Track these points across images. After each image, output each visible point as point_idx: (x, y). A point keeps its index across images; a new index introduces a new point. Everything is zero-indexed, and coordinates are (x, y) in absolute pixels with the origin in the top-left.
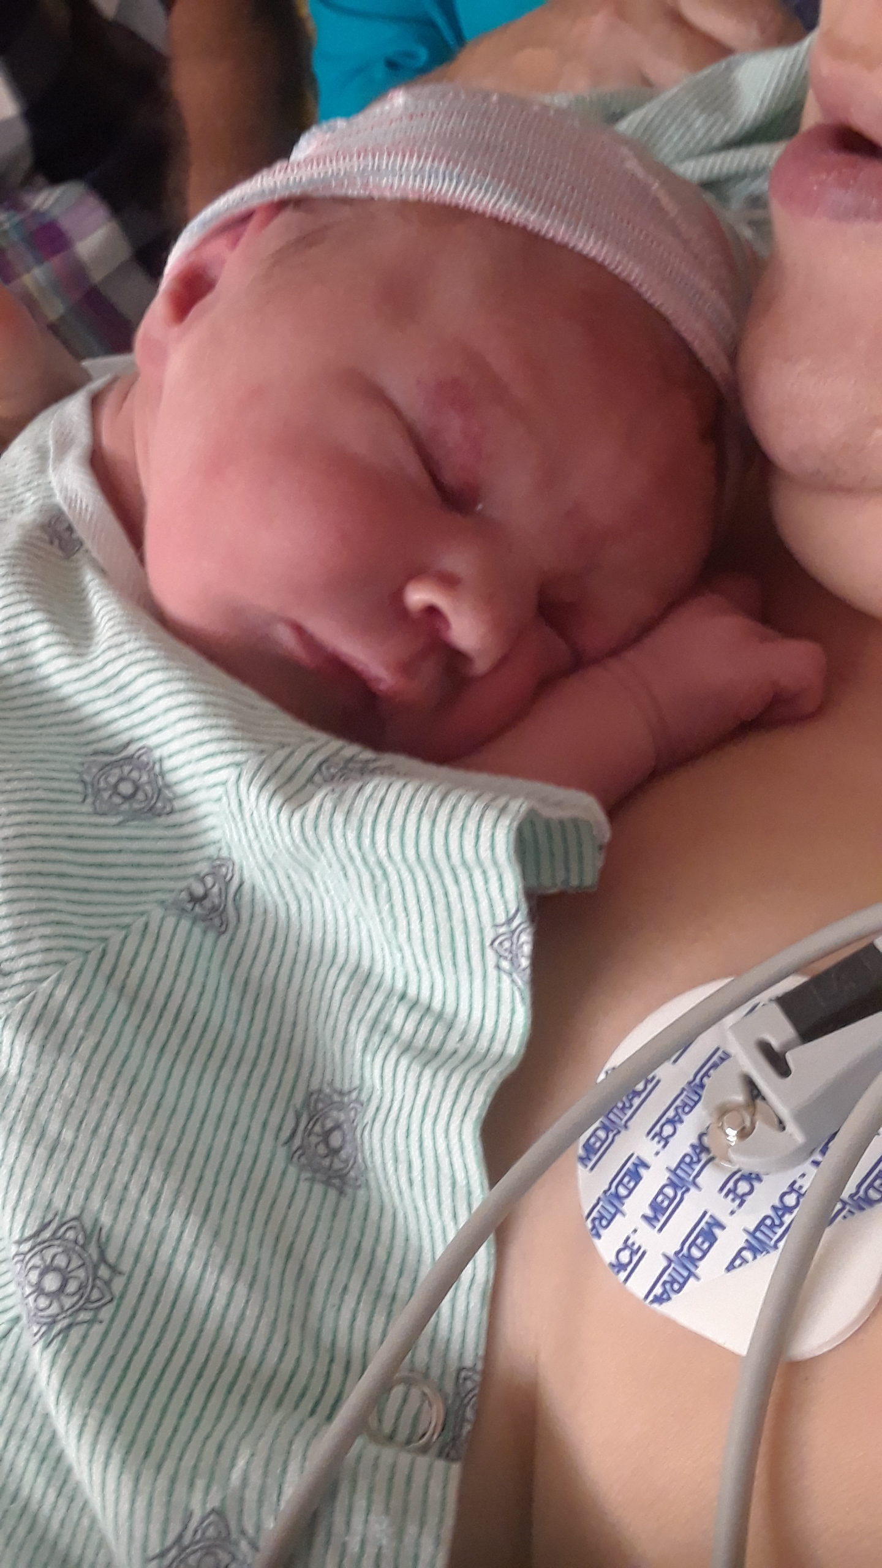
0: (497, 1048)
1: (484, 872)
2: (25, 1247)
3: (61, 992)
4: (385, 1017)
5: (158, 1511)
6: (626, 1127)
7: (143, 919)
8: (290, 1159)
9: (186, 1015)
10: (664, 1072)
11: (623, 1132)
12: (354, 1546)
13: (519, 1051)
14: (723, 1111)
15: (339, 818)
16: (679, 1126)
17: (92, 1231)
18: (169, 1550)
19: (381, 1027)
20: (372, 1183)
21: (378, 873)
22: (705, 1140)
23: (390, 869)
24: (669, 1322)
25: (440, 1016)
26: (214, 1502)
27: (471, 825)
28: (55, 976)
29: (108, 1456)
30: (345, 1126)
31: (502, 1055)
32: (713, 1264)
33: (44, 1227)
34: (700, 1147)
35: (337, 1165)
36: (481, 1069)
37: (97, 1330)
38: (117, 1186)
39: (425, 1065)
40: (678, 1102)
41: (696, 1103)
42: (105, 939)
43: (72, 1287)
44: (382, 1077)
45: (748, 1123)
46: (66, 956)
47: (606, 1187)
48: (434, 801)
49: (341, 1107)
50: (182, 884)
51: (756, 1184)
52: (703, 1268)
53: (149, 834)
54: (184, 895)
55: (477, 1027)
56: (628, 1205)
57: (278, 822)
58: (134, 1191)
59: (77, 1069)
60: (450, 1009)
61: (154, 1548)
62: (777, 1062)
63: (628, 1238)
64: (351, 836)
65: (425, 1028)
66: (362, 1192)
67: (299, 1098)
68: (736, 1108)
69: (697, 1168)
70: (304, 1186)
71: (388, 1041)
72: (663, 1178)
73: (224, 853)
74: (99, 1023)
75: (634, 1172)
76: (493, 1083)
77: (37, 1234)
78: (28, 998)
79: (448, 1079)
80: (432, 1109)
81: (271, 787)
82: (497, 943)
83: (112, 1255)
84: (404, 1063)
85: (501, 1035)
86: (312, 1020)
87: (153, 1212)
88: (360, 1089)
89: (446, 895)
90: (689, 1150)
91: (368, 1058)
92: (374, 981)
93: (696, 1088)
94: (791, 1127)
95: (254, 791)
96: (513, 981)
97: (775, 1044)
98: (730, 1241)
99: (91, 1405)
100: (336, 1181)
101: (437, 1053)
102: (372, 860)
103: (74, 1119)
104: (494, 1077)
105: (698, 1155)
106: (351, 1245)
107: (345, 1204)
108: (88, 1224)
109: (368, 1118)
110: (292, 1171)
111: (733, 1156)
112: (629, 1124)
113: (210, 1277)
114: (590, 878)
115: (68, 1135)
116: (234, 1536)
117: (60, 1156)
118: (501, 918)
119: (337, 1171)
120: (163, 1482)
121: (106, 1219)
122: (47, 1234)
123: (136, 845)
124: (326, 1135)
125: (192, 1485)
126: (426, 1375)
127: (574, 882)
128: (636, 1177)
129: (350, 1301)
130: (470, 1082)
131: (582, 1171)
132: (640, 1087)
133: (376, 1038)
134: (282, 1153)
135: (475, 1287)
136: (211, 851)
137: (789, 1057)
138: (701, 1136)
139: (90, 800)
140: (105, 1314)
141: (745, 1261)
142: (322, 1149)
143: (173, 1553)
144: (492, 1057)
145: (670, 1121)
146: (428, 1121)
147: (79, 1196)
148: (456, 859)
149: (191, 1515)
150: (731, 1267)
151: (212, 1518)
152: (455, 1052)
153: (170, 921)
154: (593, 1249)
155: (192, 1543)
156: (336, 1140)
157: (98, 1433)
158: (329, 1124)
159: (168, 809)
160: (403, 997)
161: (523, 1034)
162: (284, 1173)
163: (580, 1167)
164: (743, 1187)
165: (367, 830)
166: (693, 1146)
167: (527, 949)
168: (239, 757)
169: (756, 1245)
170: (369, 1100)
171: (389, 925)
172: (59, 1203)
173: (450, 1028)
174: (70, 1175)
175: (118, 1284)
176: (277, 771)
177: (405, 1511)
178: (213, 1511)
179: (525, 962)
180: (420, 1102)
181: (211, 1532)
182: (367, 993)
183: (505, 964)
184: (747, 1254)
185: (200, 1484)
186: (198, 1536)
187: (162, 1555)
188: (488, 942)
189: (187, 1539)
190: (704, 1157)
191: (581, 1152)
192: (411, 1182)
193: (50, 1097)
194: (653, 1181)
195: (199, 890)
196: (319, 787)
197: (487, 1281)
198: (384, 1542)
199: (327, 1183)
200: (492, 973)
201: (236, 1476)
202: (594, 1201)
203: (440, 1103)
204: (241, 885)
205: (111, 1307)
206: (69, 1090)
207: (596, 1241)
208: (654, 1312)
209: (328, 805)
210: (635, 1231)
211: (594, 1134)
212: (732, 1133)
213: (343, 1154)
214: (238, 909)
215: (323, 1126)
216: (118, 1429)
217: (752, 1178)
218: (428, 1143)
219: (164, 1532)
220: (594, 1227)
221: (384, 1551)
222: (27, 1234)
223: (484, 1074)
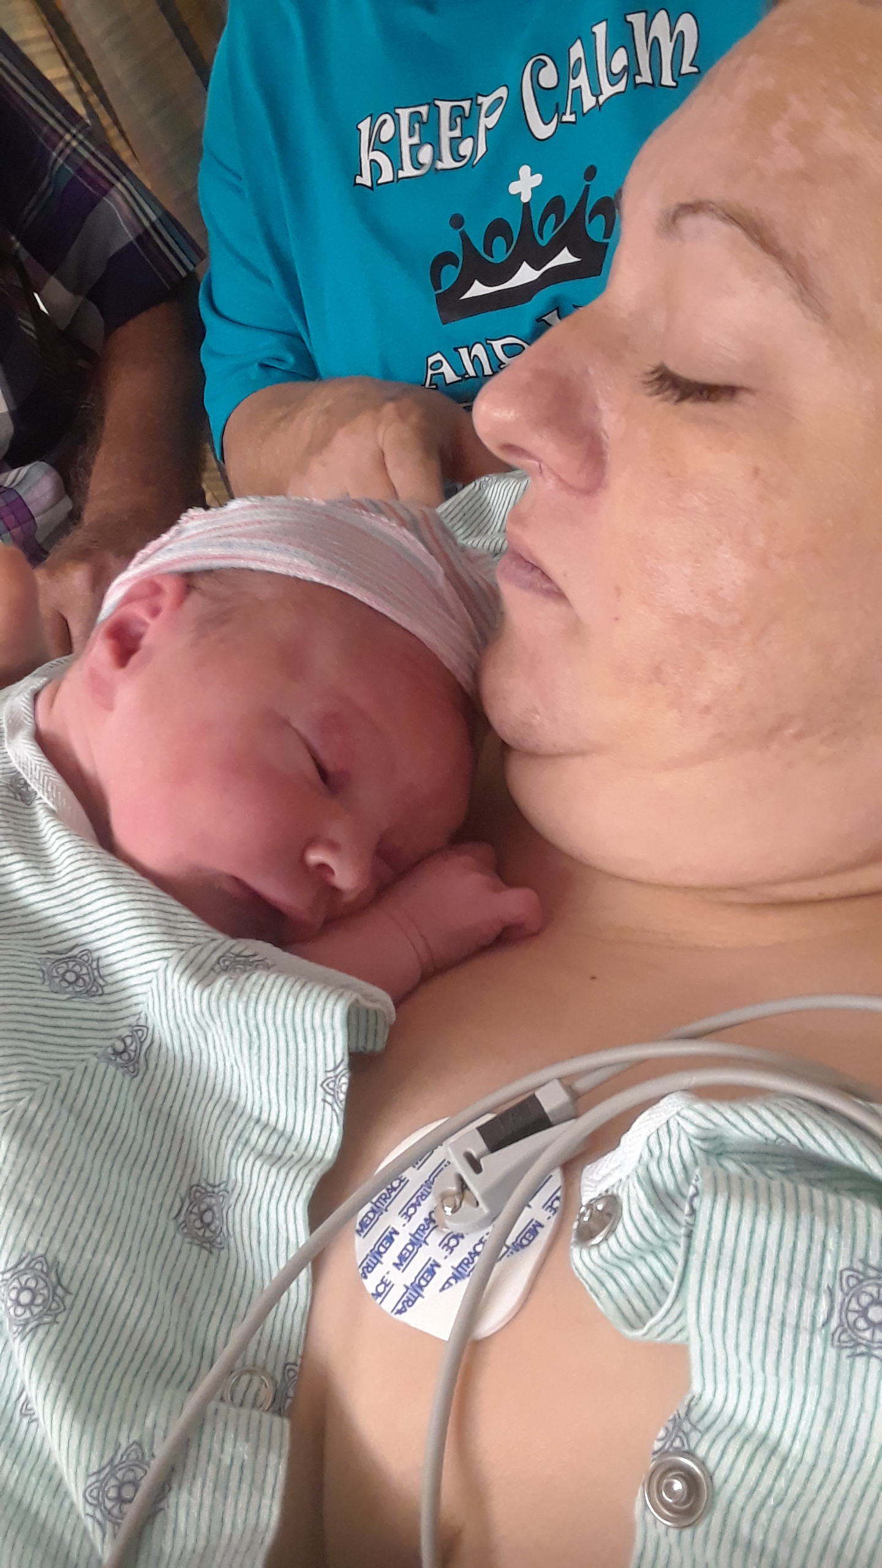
0: (319, 1154)
1: (324, 1034)
2: (8, 1275)
3: (33, 1108)
4: (246, 1134)
5: (98, 1443)
6: (386, 1210)
7: (83, 1064)
8: (177, 1228)
9: (113, 1128)
10: (409, 1174)
11: (385, 1213)
12: (227, 1461)
13: (333, 1156)
14: (443, 1197)
15: (234, 995)
16: (418, 1208)
17: (53, 1263)
18: (104, 1468)
19: (243, 1140)
20: (232, 1244)
21: (255, 1034)
22: (433, 1215)
23: (263, 1029)
24: (406, 1326)
25: (282, 1134)
26: (135, 1437)
27: (320, 1004)
28: (27, 1098)
29: (64, 1410)
30: (215, 1208)
31: (322, 1159)
32: (431, 1289)
33: (20, 1262)
34: (430, 1220)
35: (208, 1234)
36: (309, 1167)
37: (55, 1328)
38: (71, 1236)
39: (272, 1165)
40: (419, 1194)
41: (429, 1193)
42: (58, 1076)
43: (39, 1300)
44: (243, 1174)
45: (458, 1203)
46: (35, 1085)
47: (372, 1247)
48: (297, 987)
49: (212, 1195)
50: (109, 1043)
51: (461, 1240)
52: (426, 1292)
53: (89, 1007)
54: (110, 1050)
55: (307, 1141)
56: (385, 1258)
57: (193, 996)
58: (81, 1240)
59: (45, 1159)
60: (289, 1129)
61: (94, 1468)
62: (475, 1165)
63: (384, 1277)
64: (241, 1007)
65: (272, 1142)
66: (224, 1252)
67: (183, 1190)
68: (453, 1195)
69: (427, 1232)
70: (186, 1247)
71: (247, 1150)
72: (407, 1239)
73: (142, 1022)
74: (58, 1130)
75: (389, 1237)
76: (317, 1175)
77: (16, 1266)
78: (10, 1112)
79: (287, 1174)
80: (276, 1193)
81: (188, 973)
82: (325, 1085)
83: (65, 1281)
84: (258, 1164)
85: (322, 1146)
86: (195, 1136)
87: (94, 1253)
88: (227, 1182)
89: (297, 1050)
90: (423, 1222)
91: (234, 1161)
92: (239, 1111)
93: (429, 1183)
94: (482, 1205)
95: (177, 976)
96: (333, 1110)
97: (475, 1154)
98: (443, 1273)
99: (52, 1377)
100: (208, 1245)
101: (280, 1158)
102: (252, 1022)
103: (43, 1189)
104: (317, 1172)
105: (428, 1224)
106: (216, 1286)
107: (213, 1260)
108: (50, 1258)
109: (233, 1201)
110: (179, 1237)
111: (447, 1223)
112: (389, 1208)
113: (129, 1298)
114: (380, 1046)
115: (38, 1202)
116: (147, 1458)
117: (32, 1216)
118: (331, 1066)
119: (208, 1238)
120: (101, 1426)
121: (62, 1258)
122: (22, 1266)
123: (79, 1014)
124: (201, 1215)
125: (120, 1429)
126: (264, 1369)
127: (370, 1047)
128: (391, 1240)
129: (215, 1320)
130: (302, 1175)
131: (358, 1239)
132: (395, 1184)
133: (239, 1149)
134: (172, 1224)
135: (297, 1310)
136: (132, 1021)
137: (482, 1162)
138: (430, 1214)
139: (47, 983)
140: (61, 1318)
141: (451, 1285)
142: (198, 1224)
143: (107, 1470)
144: (315, 1160)
145: (413, 1205)
146: (274, 1201)
147: (45, 1242)
148: (308, 1025)
149: (119, 1448)
150: (443, 1289)
151: (134, 1447)
152: (292, 1157)
153: (102, 1066)
154: (363, 1287)
155: (120, 1463)
156: (208, 1217)
157: (57, 1396)
158: (203, 1207)
159: (100, 992)
160: (258, 1121)
161: (336, 1146)
162: (174, 1237)
163: (357, 1236)
164: (453, 1242)
165: (252, 1004)
166: (426, 1220)
167: (344, 1088)
168: (167, 954)
169: (457, 1276)
170: (233, 1190)
171: (255, 1069)
172: (31, 1246)
173: (289, 1141)
174: (39, 1229)
175: (68, 1300)
176: (191, 962)
177: (259, 1439)
178: (135, 1442)
179: (342, 1097)
180: (268, 1189)
181: (133, 1456)
182: (234, 1119)
183: (329, 1099)
184: (452, 1281)
185: (125, 1427)
186: (124, 1458)
187: (99, 1472)
188: (319, 1082)
189: (116, 1462)
190: (432, 1226)
191: (358, 1227)
192: (259, 1243)
193: (25, 1178)
194: (400, 1242)
195: (120, 1046)
196: (219, 974)
197: (306, 1306)
198: (246, 1457)
199: (201, 1246)
200: (320, 1103)
201: (149, 1423)
202: (364, 1256)
203: (282, 1189)
204: (152, 1042)
205: (64, 1314)
206: (39, 1172)
207: (365, 1281)
208: (397, 1321)
209: (228, 986)
210: (388, 1273)
211: (366, 1215)
212: (448, 1210)
213: (213, 1227)
214: (147, 1061)
215: (199, 1208)
216: (71, 1392)
217: (458, 1237)
218: (273, 1215)
219: (102, 1457)
220: (364, 1273)
221: (245, 1464)
222: (9, 1266)
223: (310, 1171)
